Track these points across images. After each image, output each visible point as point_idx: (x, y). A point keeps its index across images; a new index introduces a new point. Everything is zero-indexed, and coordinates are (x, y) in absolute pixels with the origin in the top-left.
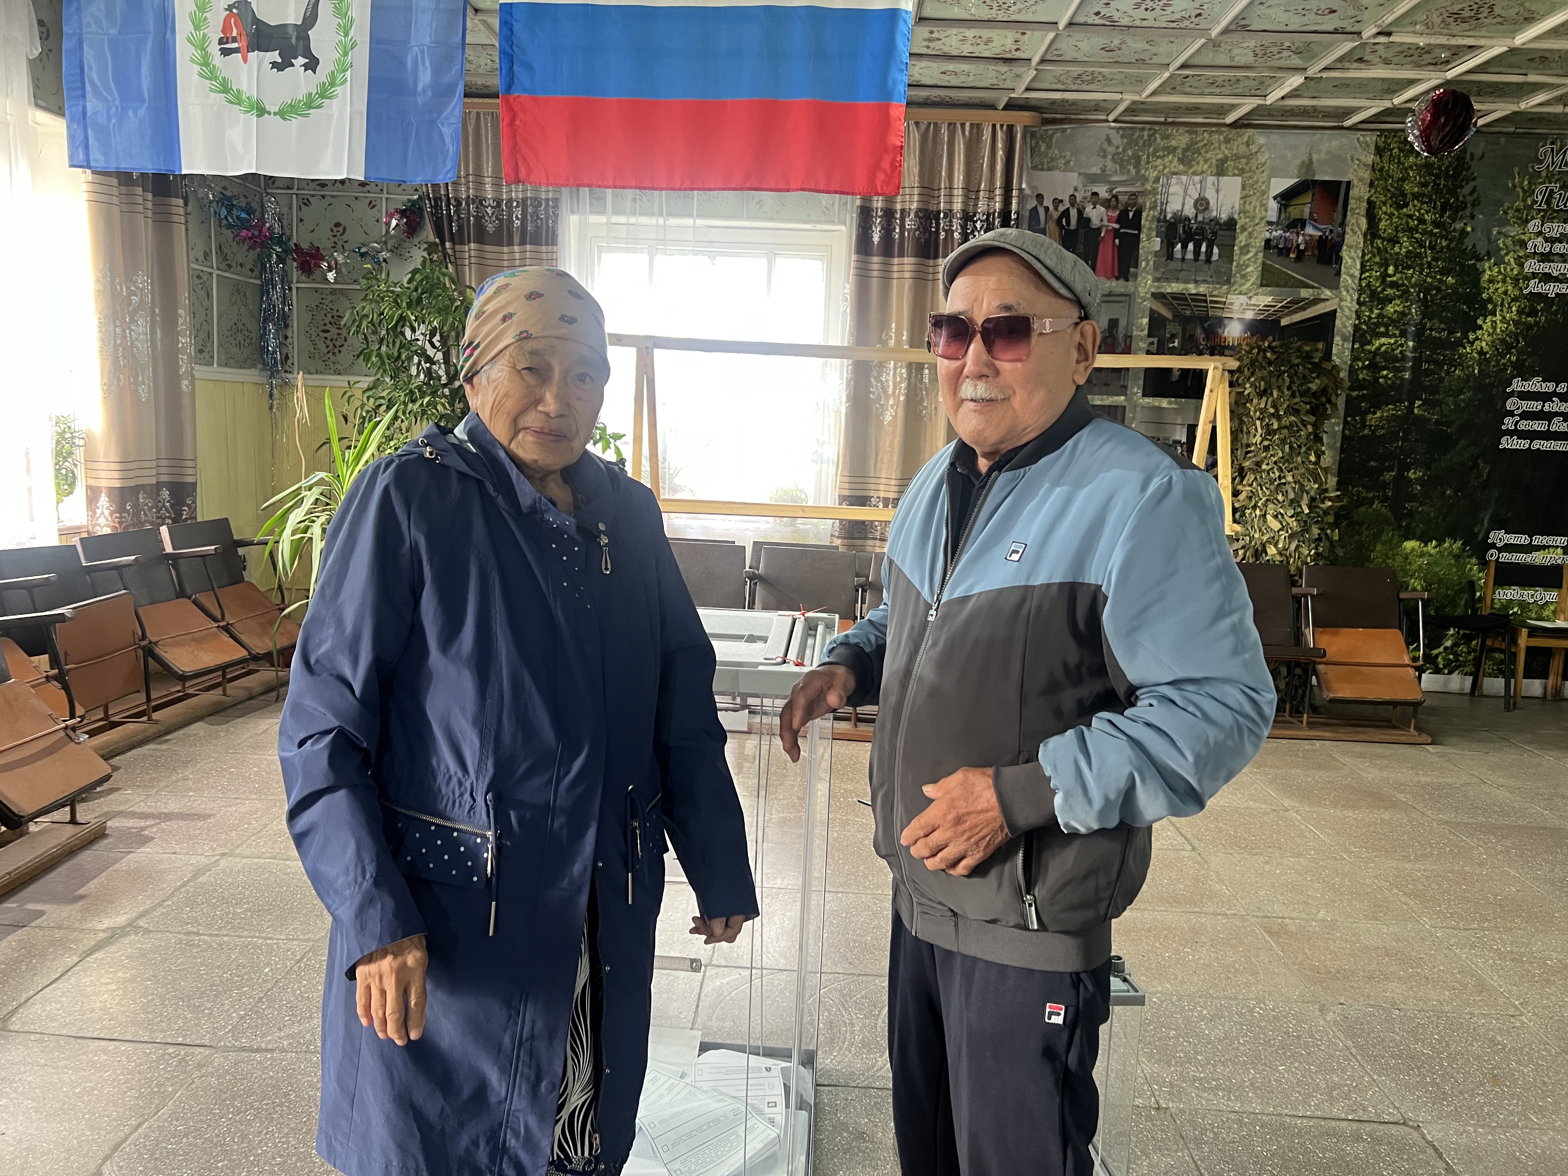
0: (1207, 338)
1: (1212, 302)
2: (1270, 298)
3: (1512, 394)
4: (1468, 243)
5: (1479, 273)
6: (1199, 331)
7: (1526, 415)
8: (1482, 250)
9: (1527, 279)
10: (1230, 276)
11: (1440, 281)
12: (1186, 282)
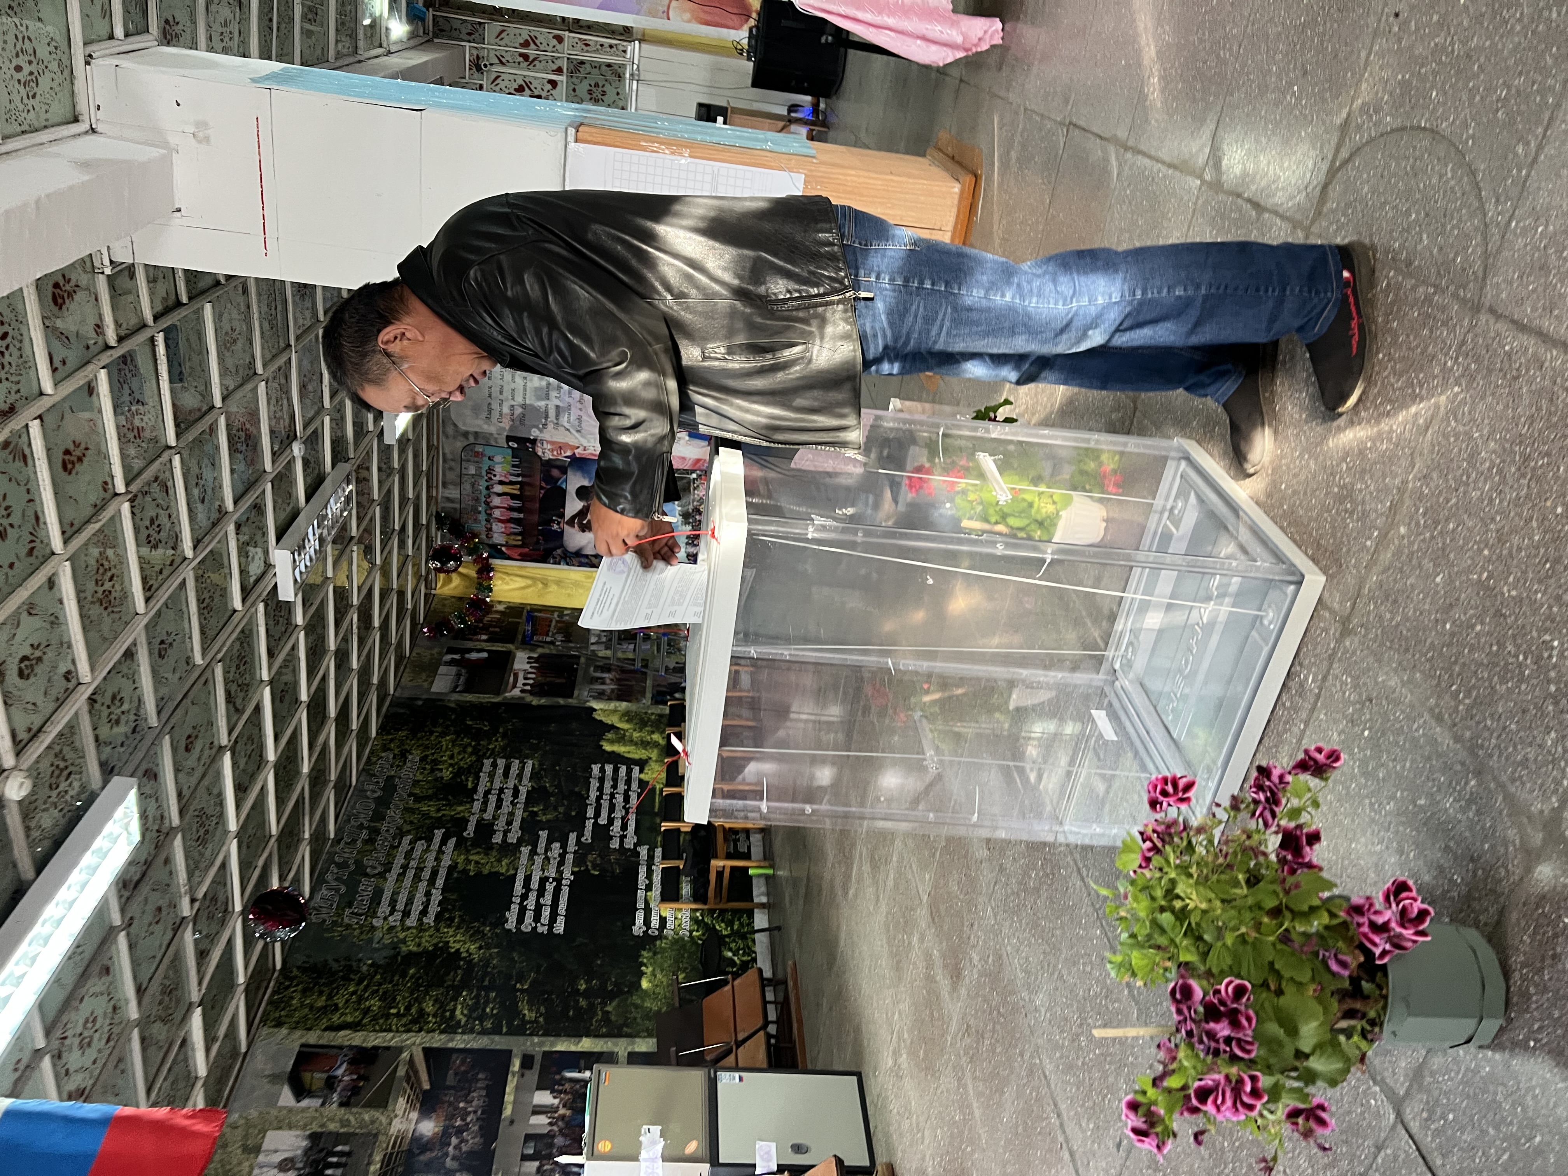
0: (431, 1150)
1: (393, 1147)
2: (401, 1100)
3: (518, 928)
4: (382, 961)
5: (410, 953)
6: (424, 1158)
7: (537, 918)
8: (390, 953)
9: (422, 924)
10: (369, 1134)
11: (412, 977)
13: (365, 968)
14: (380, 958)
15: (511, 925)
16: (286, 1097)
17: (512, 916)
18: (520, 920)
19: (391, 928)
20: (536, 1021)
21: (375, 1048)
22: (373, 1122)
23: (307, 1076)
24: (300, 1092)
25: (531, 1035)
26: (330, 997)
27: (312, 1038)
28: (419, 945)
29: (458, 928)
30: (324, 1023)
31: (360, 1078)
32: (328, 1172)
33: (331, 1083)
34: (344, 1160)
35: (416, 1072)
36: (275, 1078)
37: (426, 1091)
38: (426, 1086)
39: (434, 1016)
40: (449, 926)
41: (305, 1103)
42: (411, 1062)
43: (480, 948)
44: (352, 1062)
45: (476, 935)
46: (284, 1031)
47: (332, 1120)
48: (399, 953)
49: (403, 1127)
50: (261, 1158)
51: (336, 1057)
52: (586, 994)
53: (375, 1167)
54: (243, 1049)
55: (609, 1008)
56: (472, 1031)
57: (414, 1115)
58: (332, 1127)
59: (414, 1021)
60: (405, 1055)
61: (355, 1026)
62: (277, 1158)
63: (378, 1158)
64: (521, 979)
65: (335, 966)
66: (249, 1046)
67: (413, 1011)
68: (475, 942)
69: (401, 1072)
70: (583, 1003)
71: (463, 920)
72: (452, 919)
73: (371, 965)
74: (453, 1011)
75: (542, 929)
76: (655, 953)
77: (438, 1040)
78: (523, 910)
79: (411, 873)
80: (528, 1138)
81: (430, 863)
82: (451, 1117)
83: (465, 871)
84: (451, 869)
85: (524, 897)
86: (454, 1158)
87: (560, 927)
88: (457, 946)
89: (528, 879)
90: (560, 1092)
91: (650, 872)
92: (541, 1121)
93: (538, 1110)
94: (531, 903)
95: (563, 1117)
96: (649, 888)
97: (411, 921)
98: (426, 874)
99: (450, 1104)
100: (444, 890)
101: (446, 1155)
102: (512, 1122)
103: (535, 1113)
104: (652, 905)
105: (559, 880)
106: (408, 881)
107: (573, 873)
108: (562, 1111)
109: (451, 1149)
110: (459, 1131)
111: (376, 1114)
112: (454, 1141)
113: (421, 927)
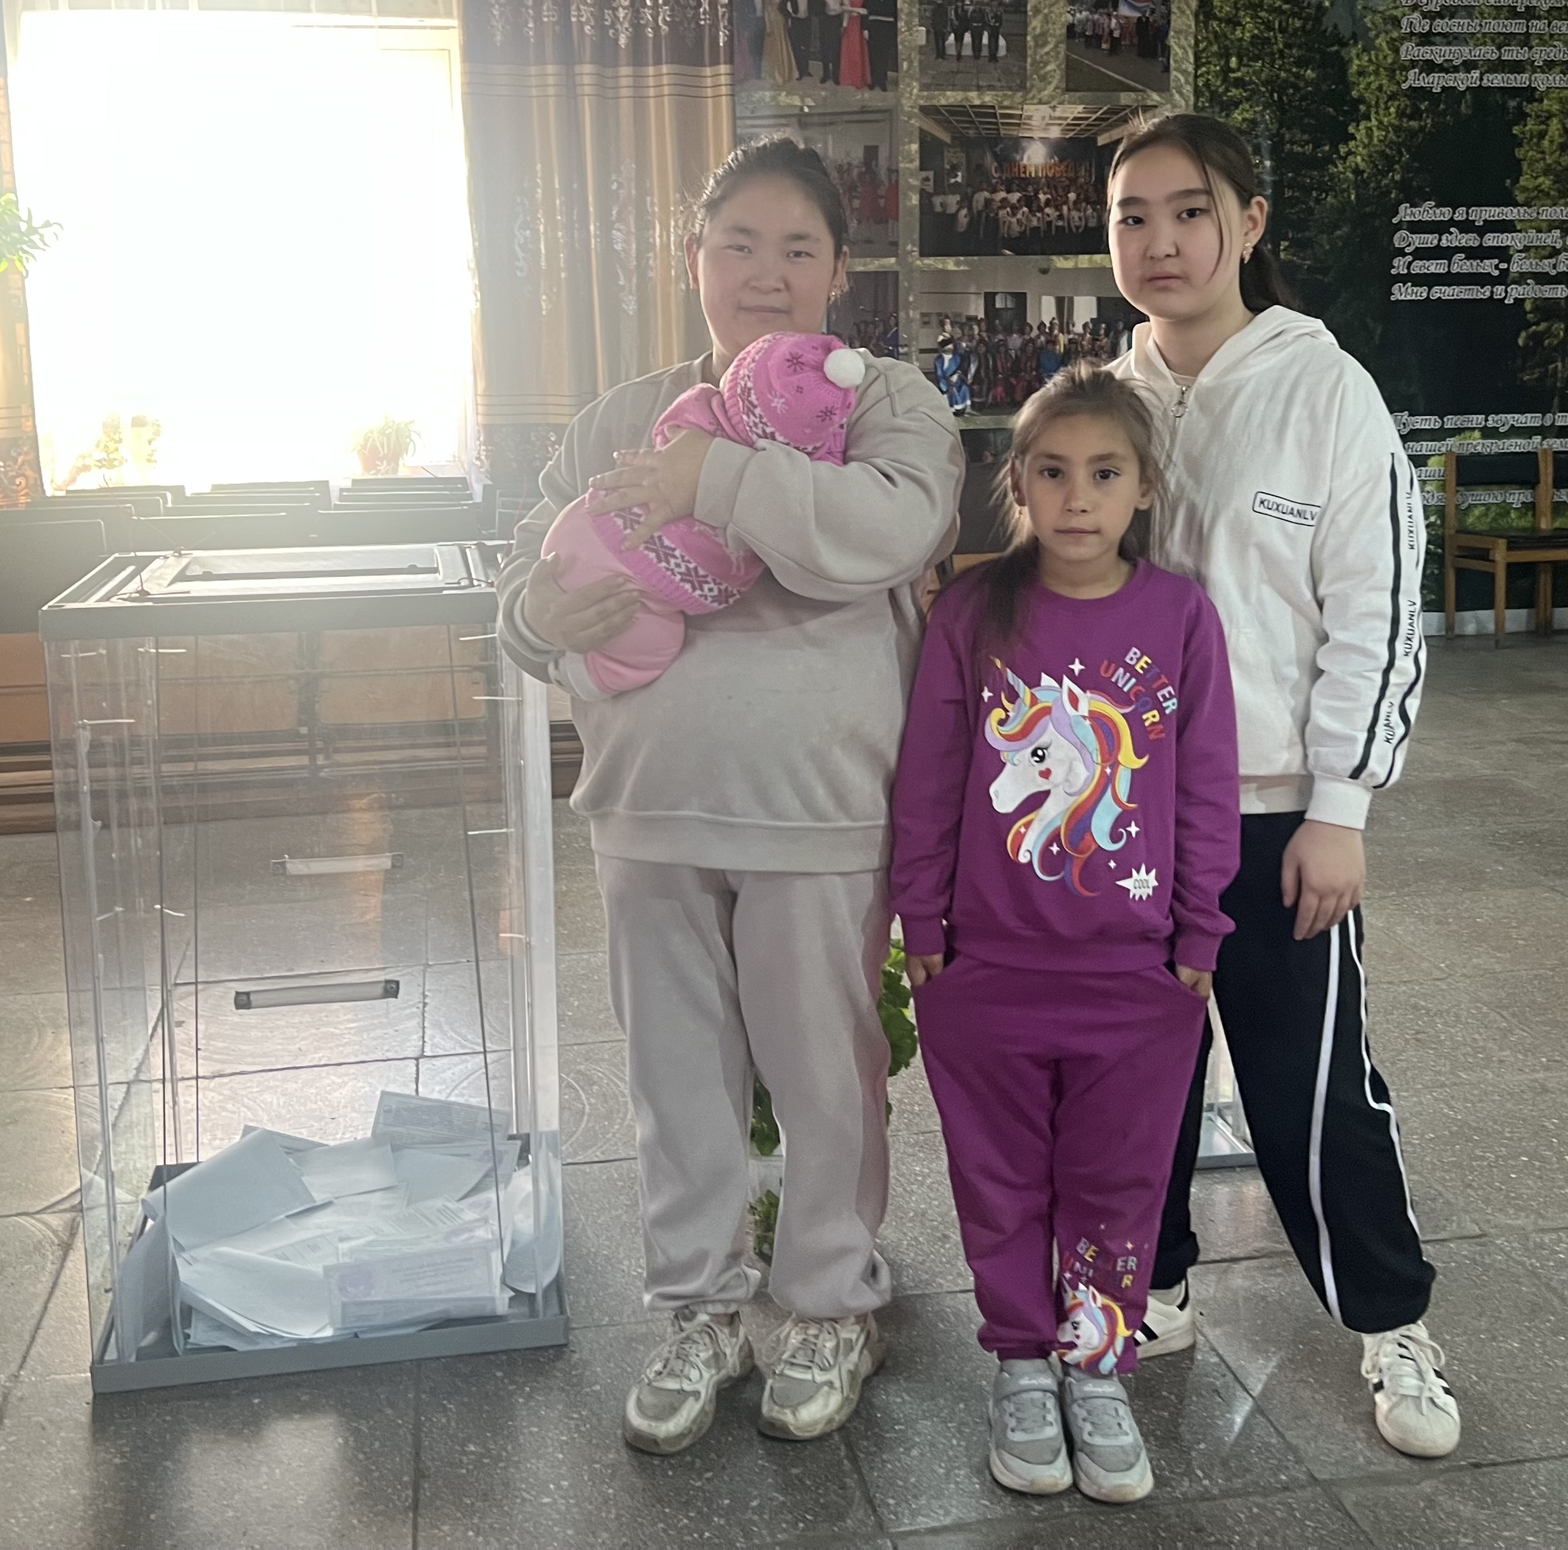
0: (1000, 168)
1: (1004, 116)
2: (1080, 108)
3: (1399, 227)
4: (1327, 23)
5: (1344, 64)
6: (989, 159)
7: (1421, 254)
8: (1345, 31)
9: (1405, 69)
10: (1024, 77)
11: (1297, 76)
12: (966, 89)
14: (1335, 18)
15: (1406, 213)
17: (1428, 212)
18: (1417, 227)
19: (1396, 22)
22: (1043, 78)
28: (1361, 73)
29: (1397, 129)
32: (968, 38)
37: (1095, 140)
40: (1401, 114)
43: (1357, 171)
47: (1046, 20)
48: (1344, 45)
49: (1035, 122)
53: (975, 98)
59: (1215, 97)
60: (1154, 97)
67: (1234, 92)
68: (1370, 161)
75: (1399, 266)
78: (1439, 228)
79: (1516, 27)
80: (1020, 299)
81: (1539, 55)
83: (1521, 116)
84: (1529, 94)
85: (1466, 227)
87: (1402, 293)
88: (1361, 135)
89: (1506, 226)
90: (1095, 333)
91: (1527, 432)
92: (1046, 310)
94: (1454, 239)
96: (1488, 433)
97: (1409, 51)
98: (1513, 53)
99: (1073, 181)
100: (1479, 92)
102: (1044, 271)
103: (1060, 302)
104: (1450, 441)
105: (1503, 278)
106: (1495, 26)
107: (1519, 302)
111: (1057, 79)
113: (1399, 68)
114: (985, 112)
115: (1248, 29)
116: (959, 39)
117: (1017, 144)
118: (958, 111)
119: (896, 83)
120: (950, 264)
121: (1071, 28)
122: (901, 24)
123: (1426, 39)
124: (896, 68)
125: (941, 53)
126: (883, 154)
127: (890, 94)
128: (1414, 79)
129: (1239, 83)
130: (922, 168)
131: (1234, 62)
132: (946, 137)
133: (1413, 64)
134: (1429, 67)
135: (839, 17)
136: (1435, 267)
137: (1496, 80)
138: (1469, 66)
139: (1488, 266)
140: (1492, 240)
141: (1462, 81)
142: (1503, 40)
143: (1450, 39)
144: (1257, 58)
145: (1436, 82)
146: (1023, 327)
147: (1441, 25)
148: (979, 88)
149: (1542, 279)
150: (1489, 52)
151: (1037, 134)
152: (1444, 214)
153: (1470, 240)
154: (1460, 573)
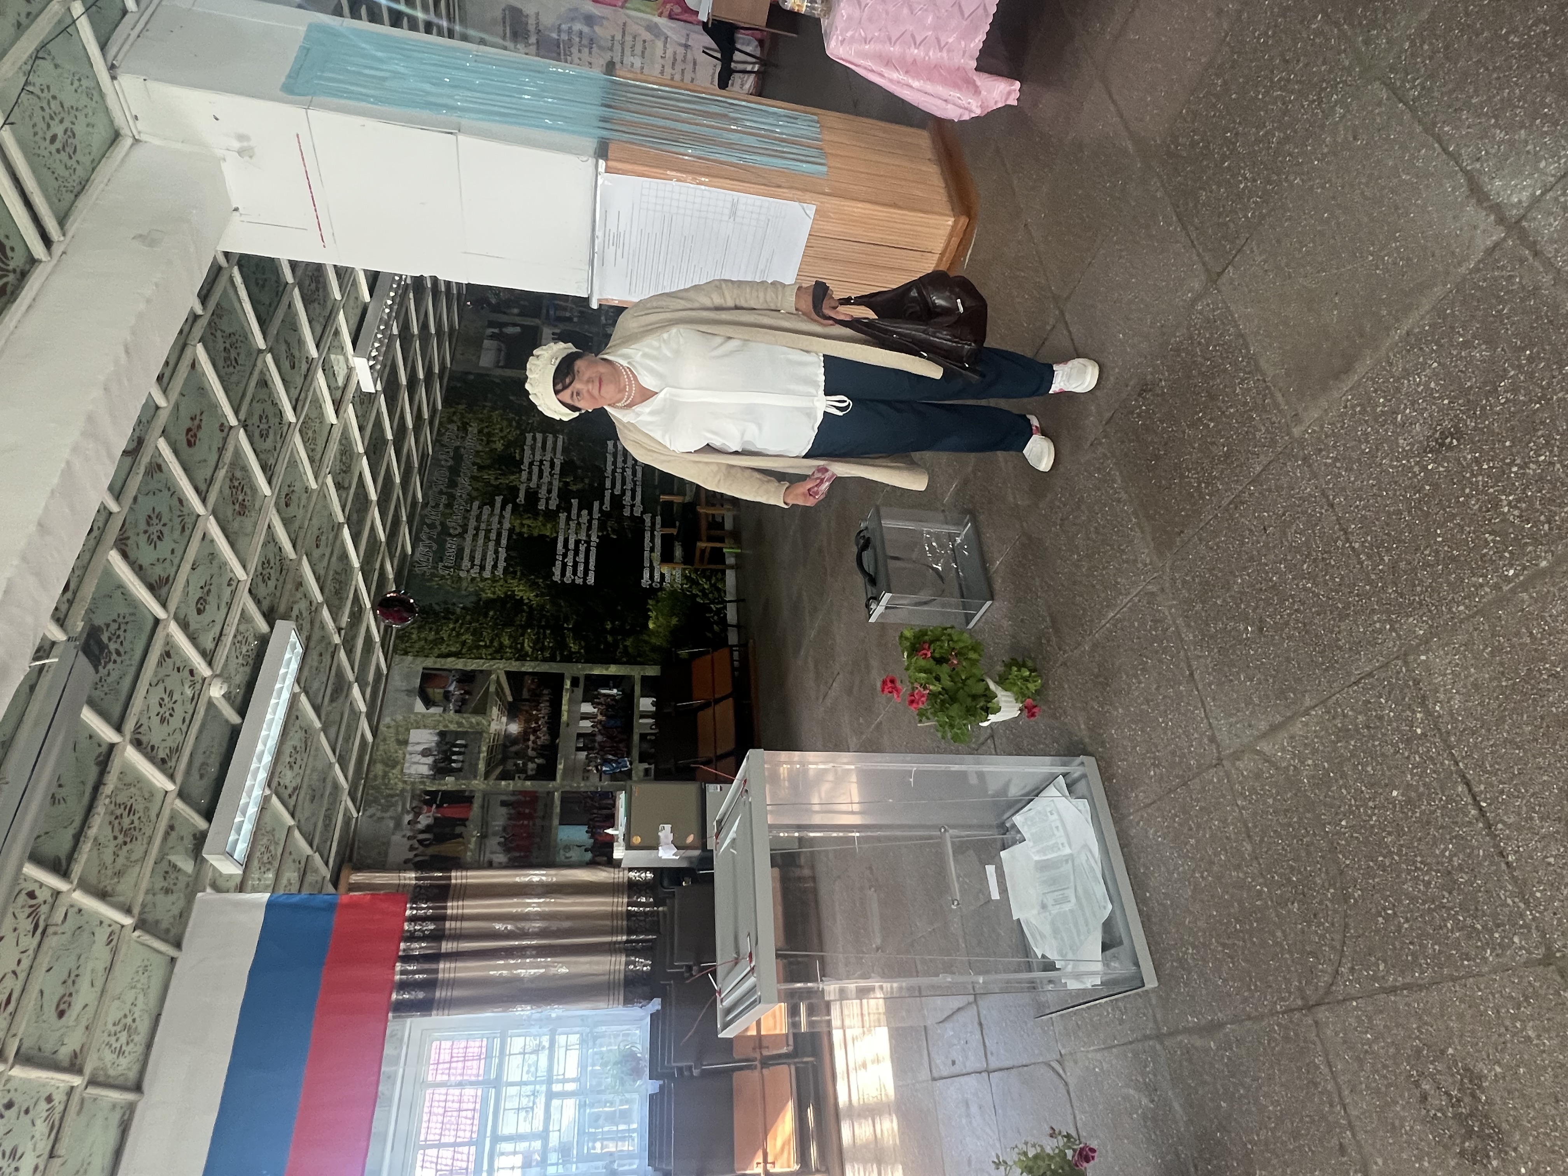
0: (518, 744)
1: (494, 742)
2: (494, 708)
3: (562, 581)
4: (469, 605)
5: (489, 600)
6: (513, 749)
7: (575, 573)
8: (473, 599)
9: (494, 576)
10: (477, 732)
11: (492, 618)
13: (458, 610)
14: (469, 602)
15: (557, 578)
16: (419, 706)
17: (557, 571)
18: (563, 574)
19: (473, 579)
20: (579, 652)
21: (473, 671)
22: (478, 724)
23: (430, 691)
24: (428, 702)
25: (577, 662)
26: (437, 633)
27: (430, 662)
28: (494, 593)
29: (520, 580)
30: (436, 652)
31: (466, 693)
32: (454, 757)
33: (447, 696)
34: (462, 750)
35: (502, 689)
36: (409, 692)
37: (509, 703)
38: (510, 699)
39: (510, 647)
40: (513, 578)
41: (433, 710)
42: (498, 682)
43: (537, 596)
44: (459, 681)
45: (533, 585)
46: (410, 658)
47: (451, 722)
48: (480, 600)
49: (498, 727)
50: (410, 748)
51: (448, 678)
52: (613, 632)
53: (483, 755)
54: (385, 672)
55: (628, 643)
56: (536, 659)
57: (504, 719)
58: (453, 727)
59: (497, 651)
60: (493, 677)
61: (457, 655)
62: (420, 748)
63: (484, 749)
64: (567, 620)
65: (437, 608)
66: (388, 671)
67: (496, 644)
68: (532, 591)
69: (492, 689)
70: (610, 638)
71: (522, 574)
72: (515, 573)
73: (463, 608)
74: (522, 644)
75: (579, 581)
76: (658, 602)
77: (515, 666)
78: (564, 565)
79: (482, 534)
80: (580, 735)
81: (495, 526)
82: (527, 721)
83: (521, 534)
84: (511, 531)
85: (565, 556)
86: (533, 749)
87: (591, 580)
88: (521, 594)
89: (566, 541)
90: (599, 704)
91: (653, 537)
92: (586, 724)
93: (585, 716)
94: (570, 562)
95: (600, 722)
96: (652, 550)
97: (487, 574)
98: (493, 536)
99: (527, 711)
100: (508, 548)
101: (528, 747)
102: (568, 725)
103: (583, 718)
104: (655, 564)
105: (588, 542)
106: (481, 542)
107: (598, 537)
108: (600, 717)
109: (530, 743)
110: (535, 731)
111: (479, 718)
112: (532, 738)
113: (494, 579)
114: (490, 750)
115: (468, 638)
116: (455, 761)
117: (507, 736)
118: (488, 763)
119: (471, 791)
120: (560, 767)
121: (456, 712)
122: (444, 788)
123: (482, 568)
124: (465, 791)
125: (460, 770)
126: (504, 798)
127: (477, 795)
128: (500, 572)
129: (492, 641)
130: (513, 779)
131: (482, 643)
132: (500, 768)
133: (493, 573)
134: (495, 567)
135: (436, 819)
136: (581, 568)
137: (504, 542)
138: (496, 552)
139: (582, 548)
140: (571, 546)
141: (503, 554)
142: (487, 538)
143: (484, 558)
144: (481, 634)
145: (502, 564)
146: (593, 735)
147: (477, 561)
148: (479, 753)
149: (589, 528)
150: (491, 545)
151: (504, 728)
152: (558, 564)
153: (571, 555)
154: (709, 563)
